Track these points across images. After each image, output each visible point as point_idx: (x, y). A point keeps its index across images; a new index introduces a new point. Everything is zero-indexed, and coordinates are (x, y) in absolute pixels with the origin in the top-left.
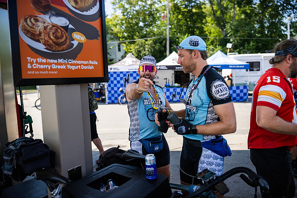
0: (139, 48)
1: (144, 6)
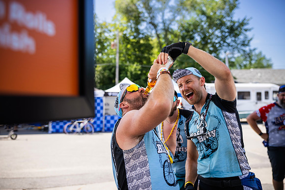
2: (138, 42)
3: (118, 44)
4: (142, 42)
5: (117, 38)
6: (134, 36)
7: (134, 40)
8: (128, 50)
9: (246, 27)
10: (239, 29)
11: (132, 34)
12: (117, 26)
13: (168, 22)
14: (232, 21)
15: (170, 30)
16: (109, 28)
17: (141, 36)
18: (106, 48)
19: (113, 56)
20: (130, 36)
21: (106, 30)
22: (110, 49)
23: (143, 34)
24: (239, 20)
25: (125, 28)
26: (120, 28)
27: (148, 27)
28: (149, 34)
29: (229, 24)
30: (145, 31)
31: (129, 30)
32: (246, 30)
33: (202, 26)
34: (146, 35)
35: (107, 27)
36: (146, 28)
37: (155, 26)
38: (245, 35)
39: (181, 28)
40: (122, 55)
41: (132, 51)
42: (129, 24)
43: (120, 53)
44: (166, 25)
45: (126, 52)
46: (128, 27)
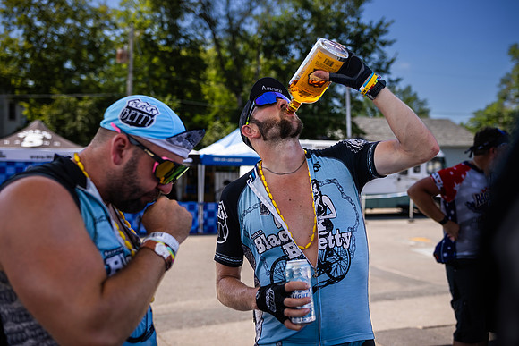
0: (62, 114)
1: (78, 30)
2: (176, 53)
3: (132, 55)
4: (184, 53)
5: (131, 41)
6: (167, 39)
7: (166, 49)
8: (153, 67)
9: (383, 38)
10: (371, 41)
11: (163, 36)
12: (132, 17)
13: (237, 18)
14: (359, 25)
15: (242, 34)
16: (114, 19)
17: (182, 41)
19: (122, 80)
20: (161, 39)
21: (107, 23)
22: (116, 64)
23: (186, 37)
24: (371, 23)
25: (149, 22)
26: (138, 21)
27: (197, 23)
28: (199, 38)
29: (352, 29)
30: (191, 32)
32: (383, 44)
33: (305, 30)
34: (192, 39)
36: (193, 26)
38: (382, 52)
39: (264, 31)
40: (140, 78)
42: (158, 15)
43: (136, 72)
44: (234, 22)
45: (149, 71)
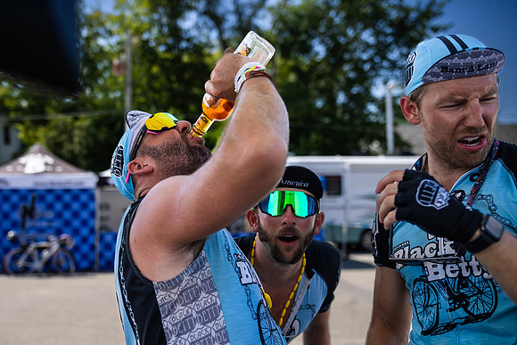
0: (59, 136)
2: (178, 59)
3: (129, 65)
4: (186, 58)
5: (128, 50)
6: (166, 44)
7: (168, 56)
8: (152, 78)
10: (419, 27)
11: (163, 40)
12: (127, 22)
16: (109, 25)
17: (184, 45)
18: (100, 75)
19: (118, 94)
20: (159, 44)
21: (101, 30)
22: (111, 77)
23: (189, 40)
25: (146, 26)
26: (135, 25)
27: (201, 23)
28: (203, 40)
29: (394, 14)
30: (194, 33)
31: (155, 31)
32: (435, 29)
33: (331, 20)
34: (195, 41)
35: (102, 24)
36: (197, 27)
37: (218, 21)
39: (280, 25)
40: (138, 91)
41: (163, 80)
42: (156, 16)
43: (135, 85)
45: (149, 82)
46: (152, 23)
